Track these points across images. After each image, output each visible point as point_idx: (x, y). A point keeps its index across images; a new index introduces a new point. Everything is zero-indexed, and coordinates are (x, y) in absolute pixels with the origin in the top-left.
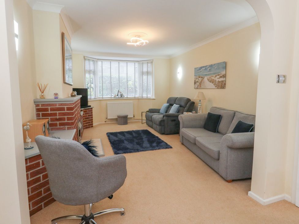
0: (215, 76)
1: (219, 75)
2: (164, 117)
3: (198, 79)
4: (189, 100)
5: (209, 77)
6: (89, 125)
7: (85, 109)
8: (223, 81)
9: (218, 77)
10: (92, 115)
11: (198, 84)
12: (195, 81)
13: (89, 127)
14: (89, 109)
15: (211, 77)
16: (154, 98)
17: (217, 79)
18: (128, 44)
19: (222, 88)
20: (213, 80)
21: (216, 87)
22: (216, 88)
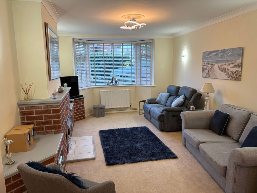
0: (227, 64)
1: (234, 63)
2: (164, 111)
3: (207, 66)
4: (194, 91)
5: (220, 64)
6: (80, 117)
7: (76, 100)
8: (238, 71)
9: (232, 65)
10: (84, 106)
11: (206, 71)
12: (203, 68)
13: (81, 119)
14: (80, 99)
15: (223, 65)
16: (154, 86)
17: (231, 68)
18: (121, 27)
19: (236, 80)
20: (226, 68)
21: (228, 77)
22: (229, 79)
